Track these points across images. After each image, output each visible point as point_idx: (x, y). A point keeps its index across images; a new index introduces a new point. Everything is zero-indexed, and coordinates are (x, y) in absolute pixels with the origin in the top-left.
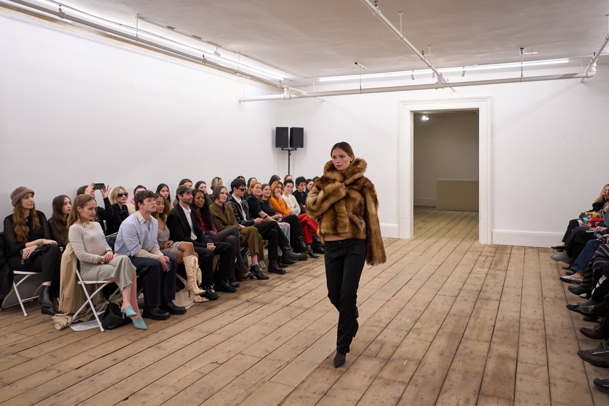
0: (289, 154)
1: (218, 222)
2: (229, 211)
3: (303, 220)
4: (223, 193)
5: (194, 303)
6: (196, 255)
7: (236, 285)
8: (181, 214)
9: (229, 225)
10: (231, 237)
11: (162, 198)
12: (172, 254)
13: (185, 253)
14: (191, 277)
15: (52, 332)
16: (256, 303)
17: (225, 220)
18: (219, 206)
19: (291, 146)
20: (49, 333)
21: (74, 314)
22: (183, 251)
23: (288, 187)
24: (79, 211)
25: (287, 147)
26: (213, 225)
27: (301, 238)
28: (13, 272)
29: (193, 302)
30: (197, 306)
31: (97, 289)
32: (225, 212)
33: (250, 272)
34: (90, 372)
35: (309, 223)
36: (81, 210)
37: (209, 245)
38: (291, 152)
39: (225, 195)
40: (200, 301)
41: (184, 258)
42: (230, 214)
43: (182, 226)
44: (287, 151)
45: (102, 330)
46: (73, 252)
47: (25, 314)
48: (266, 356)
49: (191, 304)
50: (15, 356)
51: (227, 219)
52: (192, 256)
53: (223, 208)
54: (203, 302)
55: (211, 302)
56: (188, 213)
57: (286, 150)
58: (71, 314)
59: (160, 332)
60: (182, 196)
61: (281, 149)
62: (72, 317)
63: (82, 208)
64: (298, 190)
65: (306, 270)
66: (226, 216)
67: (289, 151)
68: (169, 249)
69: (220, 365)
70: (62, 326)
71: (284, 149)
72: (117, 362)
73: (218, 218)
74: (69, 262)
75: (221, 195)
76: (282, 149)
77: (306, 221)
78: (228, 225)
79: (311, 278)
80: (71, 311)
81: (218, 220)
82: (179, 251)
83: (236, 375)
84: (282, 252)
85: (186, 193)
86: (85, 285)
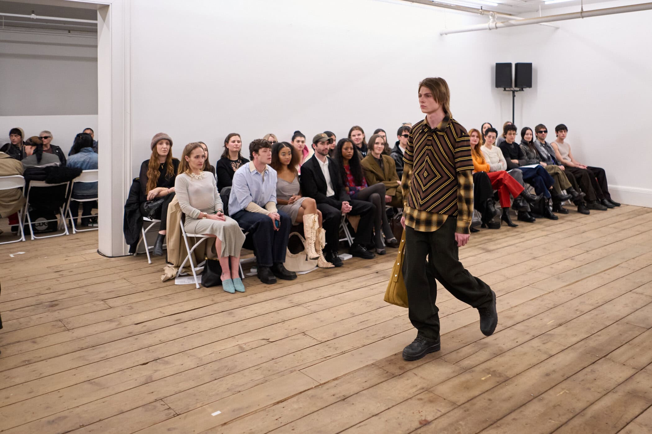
0: (514, 96)
1: (371, 176)
2: (388, 165)
3: (498, 178)
4: (377, 143)
5: (317, 268)
6: (318, 214)
7: (382, 252)
8: (315, 167)
9: (386, 181)
10: (375, 195)
11: (288, 148)
12: (293, 211)
13: (306, 211)
14: (309, 238)
15: (155, 283)
16: (384, 275)
17: (381, 175)
18: (375, 159)
19: (516, 86)
20: (152, 283)
21: (179, 267)
22: (305, 208)
23: (490, 137)
24: (187, 160)
25: (511, 86)
26: (364, 181)
27: (490, 200)
28: (143, 218)
29: (317, 266)
30: (320, 271)
31: (196, 243)
32: (382, 165)
33: (394, 238)
34: (145, 329)
35: (506, 182)
36: (189, 159)
37: (345, 204)
38: (516, 93)
39: (380, 146)
40: (325, 266)
41: (304, 216)
42: (388, 167)
43: (315, 180)
44: (511, 92)
45: (198, 286)
46: (178, 203)
47: (150, 262)
48: (328, 341)
49: (313, 269)
50: (102, 302)
51: (384, 174)
52: (311, 215)
53: (380, 161)
54: (328, 268)
55: (336, 268)
56: (323, 165)
57: (511, 90)
58: (178, 267)
59: (249, 297)
60: (317, 146)
61: (503, 89)
62: (178, 269)
63: (189, 157)
64: (507, 140)
65: (486, 241)
66: (383, 170)
67: (514, 92)
68: (291, 205)
69: (268, 343)
70: (166, 277)
71: (507, 89)
72: (179, 322)
73: (372, 172)
74: (173, 213)
75: (375, 146)
76: (505, 90)
77: (502, 179)
78: (384, 181)
79: (481, 251)
80: (179, 263)
81: (372, 174)
82: (301, 208)
83: (273, 358)
84: (481, 217)
85: (321, 142)
86: (187, 237)
